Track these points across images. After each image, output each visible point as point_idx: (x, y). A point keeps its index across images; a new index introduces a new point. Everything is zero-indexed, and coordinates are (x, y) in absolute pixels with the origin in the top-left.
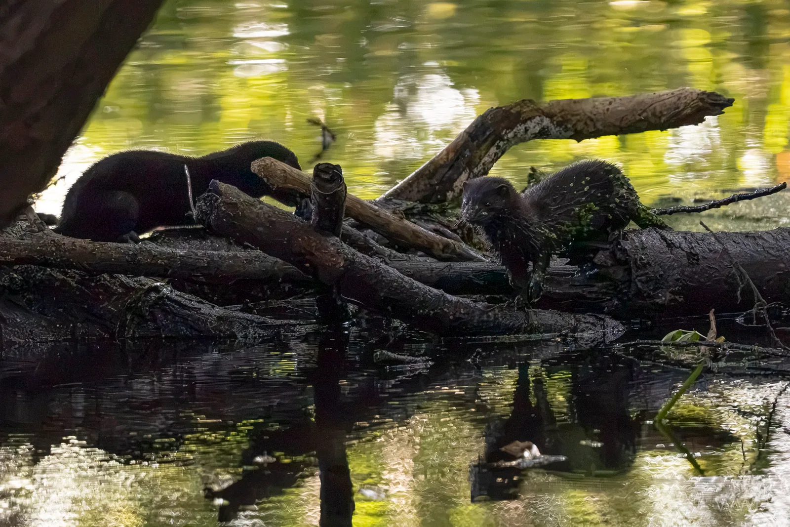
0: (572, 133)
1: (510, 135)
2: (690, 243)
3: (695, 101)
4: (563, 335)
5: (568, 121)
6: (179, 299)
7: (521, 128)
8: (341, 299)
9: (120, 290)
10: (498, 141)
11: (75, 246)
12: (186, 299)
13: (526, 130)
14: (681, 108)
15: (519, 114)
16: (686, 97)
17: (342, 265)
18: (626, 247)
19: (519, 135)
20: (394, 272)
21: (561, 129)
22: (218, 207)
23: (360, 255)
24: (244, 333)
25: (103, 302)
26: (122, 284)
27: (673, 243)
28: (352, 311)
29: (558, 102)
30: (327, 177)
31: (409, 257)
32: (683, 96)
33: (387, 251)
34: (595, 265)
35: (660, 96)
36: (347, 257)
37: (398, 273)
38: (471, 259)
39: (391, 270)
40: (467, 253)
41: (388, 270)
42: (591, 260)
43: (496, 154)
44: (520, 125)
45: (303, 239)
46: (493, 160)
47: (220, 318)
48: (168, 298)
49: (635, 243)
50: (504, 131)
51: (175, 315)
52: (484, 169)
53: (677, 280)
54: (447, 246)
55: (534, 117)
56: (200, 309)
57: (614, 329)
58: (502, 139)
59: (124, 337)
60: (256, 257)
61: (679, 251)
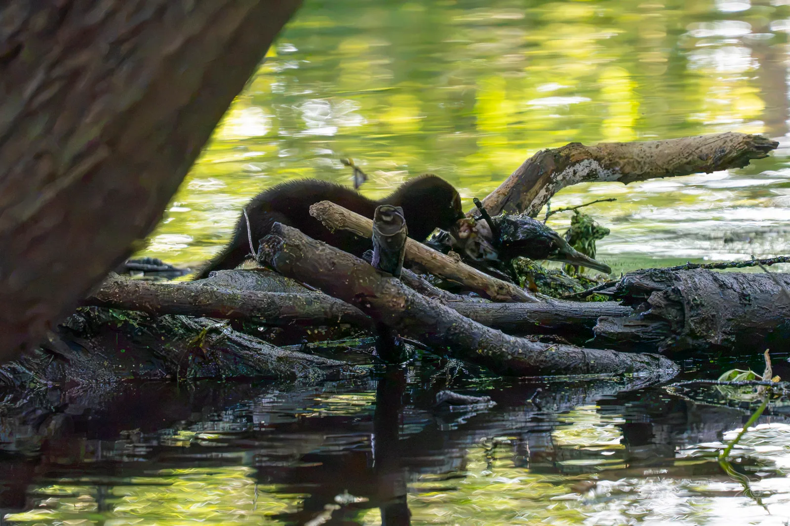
0: (620, 176)
1: (559, 178)
2: (742, 284)
3: (741, 144)
4: (619, 375)
5: (616, 164)
6: (240, 340)
7: (570, 171)
8: (399, 340)
9: (181, 331)
10: (547, 184)
11: (138, 287)
12: (245, 339)
13: (575, 173)
14: (727, 151)
15: (568, 157)
16: (731, 140)
17: (402, 305)
18: (680, 288)
19: (568, 178)
20: (454, 313)
21: (609, 172)
22: (281, 248)
23: (420, 296)
24: (304, 373)
25: (164, 343)
26: (183, 325)
27: (724, 284)
28: (408, 352)
29: (606, 145)
30: (388, 219)
31: (462, 298)
32: (728, 139)
33: (441, 292)
34: (648, 306)
35: (706, 139)
36: (408, 297)
37: (458, 314)
38: (525, 300)
39: (450, 310)
40: (521, 294)
41: (447, 311)
42: (645, 300)
43: (545, 196)
44: (569, 168)
45: (365, 280)
46: (542, 202)
47: (280, 359)
48: (229, 339)
49: (688, 283)
50: (553, 174)
51: (235, 355)
52: (533, 211)
53: (729, 320)
54: (501, 287)
55: (583, 160)
56: (261, 350)
57: (668, 369)
58: (551, 182)
59: (186, 378)
60: (315, 298)
61: (731, 291)
